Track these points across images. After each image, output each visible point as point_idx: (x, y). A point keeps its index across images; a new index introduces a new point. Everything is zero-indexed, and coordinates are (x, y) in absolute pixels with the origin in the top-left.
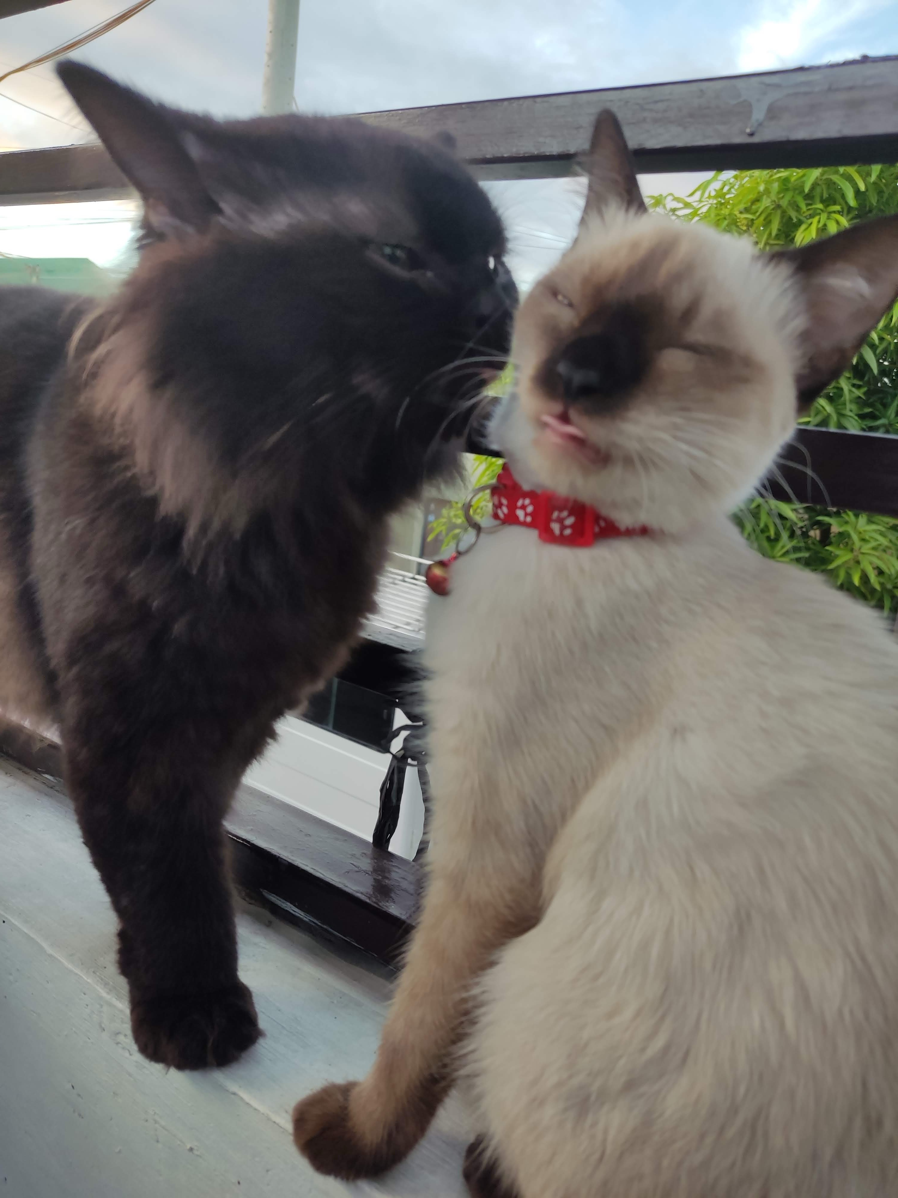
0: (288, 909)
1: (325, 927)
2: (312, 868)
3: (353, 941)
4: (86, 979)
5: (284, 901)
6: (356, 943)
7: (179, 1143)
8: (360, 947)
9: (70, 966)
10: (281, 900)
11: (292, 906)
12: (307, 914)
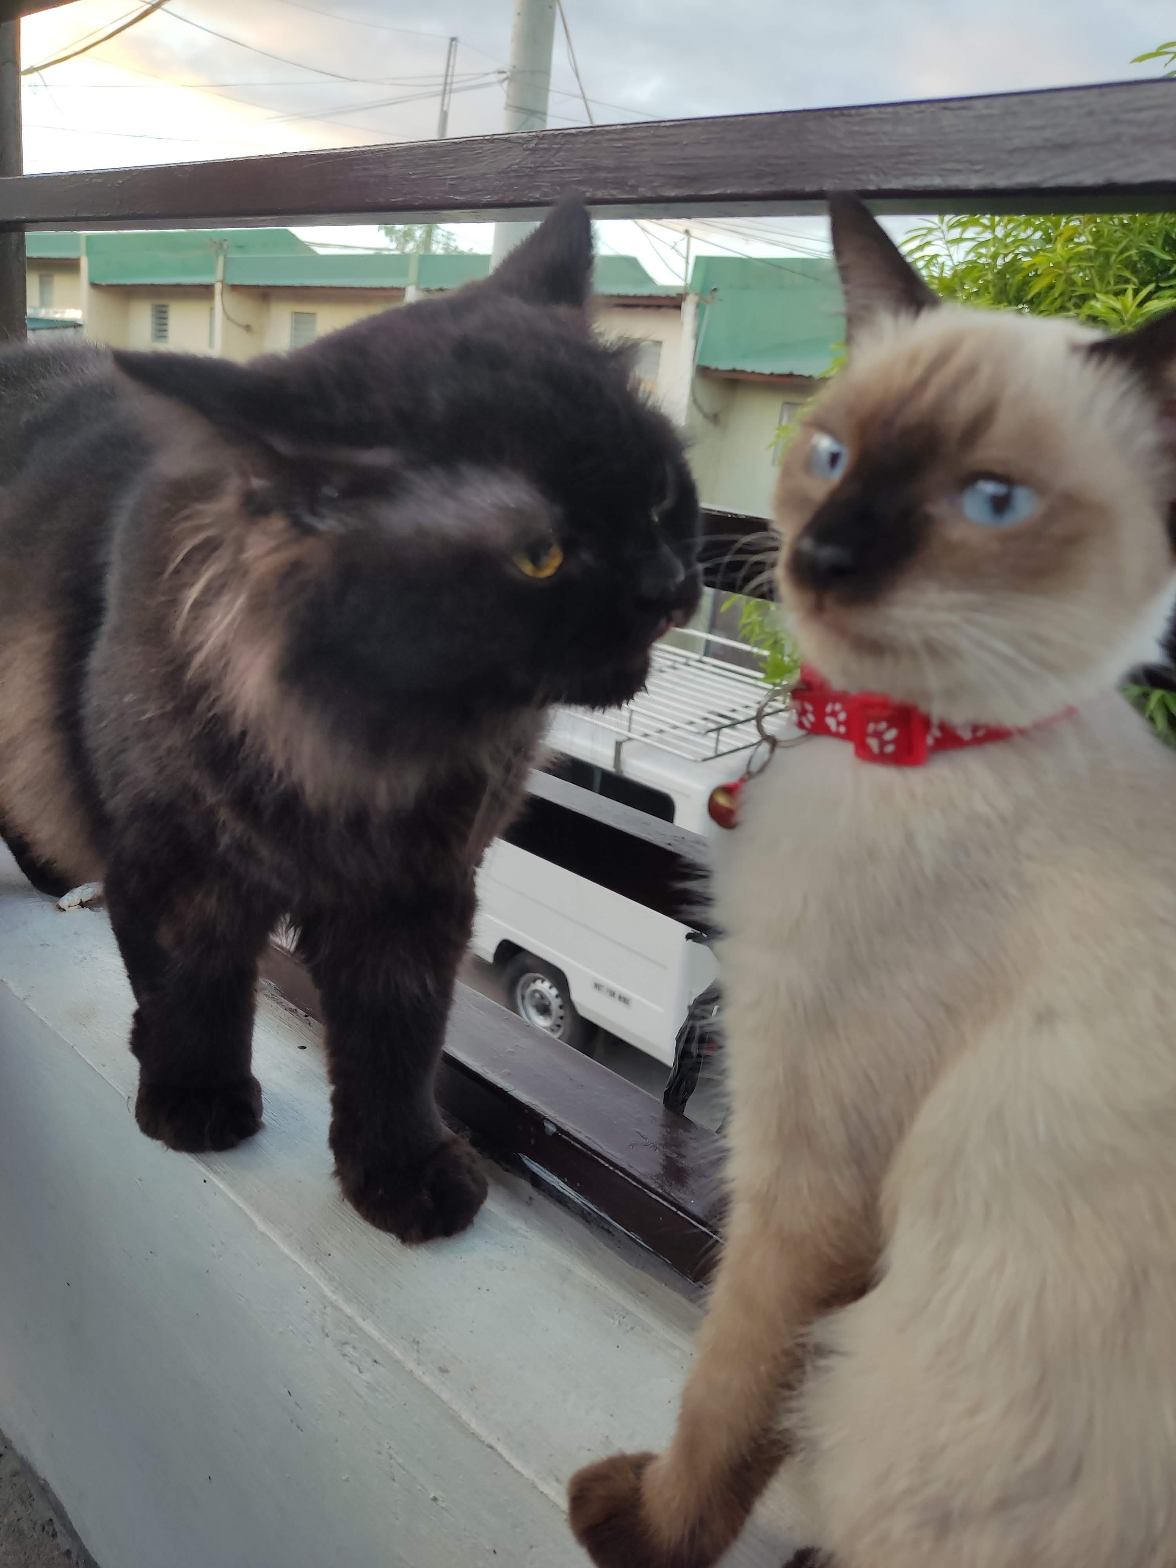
0: (555, 1185)
1: (603, 1214)
2: (586, 1137)
3: (639, 1238)
4: (306, 1269)
5: (550, 1174)
6: (643, 1241)
7: (420, 1488)
8: (648, 1247)
9: (286, 1251)
10: (547, 1171)
11: (560, 1181)
12: (579, 1195)
